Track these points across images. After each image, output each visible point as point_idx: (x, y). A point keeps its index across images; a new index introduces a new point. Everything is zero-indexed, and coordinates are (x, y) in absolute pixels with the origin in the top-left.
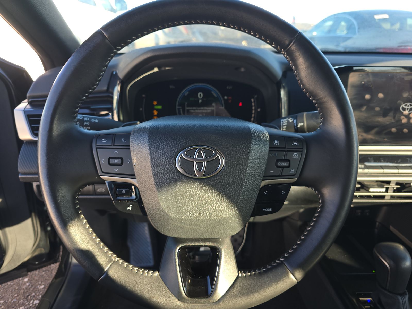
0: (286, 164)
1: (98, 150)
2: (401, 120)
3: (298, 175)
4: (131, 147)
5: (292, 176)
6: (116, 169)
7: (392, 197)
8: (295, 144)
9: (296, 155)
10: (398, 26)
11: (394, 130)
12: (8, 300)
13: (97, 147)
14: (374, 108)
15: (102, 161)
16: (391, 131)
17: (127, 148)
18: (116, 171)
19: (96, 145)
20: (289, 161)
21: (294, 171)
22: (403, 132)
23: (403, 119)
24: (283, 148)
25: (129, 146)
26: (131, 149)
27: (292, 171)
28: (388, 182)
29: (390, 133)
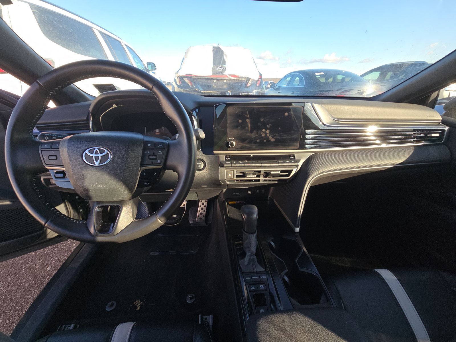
0: (155, 157)
1: (42, 151)
2: (262, 135)
3: (162, 163)
4: (60, 149)
5: (159, 164)
6: (53, 162)
7: (264, 180)
8: (160, 146)
9: (160, 152)
10: (331, 80)
11: (258, 140)
12: (61, 258)
13: (42, 149)
14: (245, 128)
15: (45, 158)
16: (256, 141)
17: (58, 150)
18: (54, 163)
19: (41, 149)
20: (156, 155)
21: (160, 161)
22: (263, 142)
23: (263, 134)
24: (153, 148)
25: (59, 148)
26: (60, 150)
27: (159, 161)
28: (259, 172)
29: (256, 142)
